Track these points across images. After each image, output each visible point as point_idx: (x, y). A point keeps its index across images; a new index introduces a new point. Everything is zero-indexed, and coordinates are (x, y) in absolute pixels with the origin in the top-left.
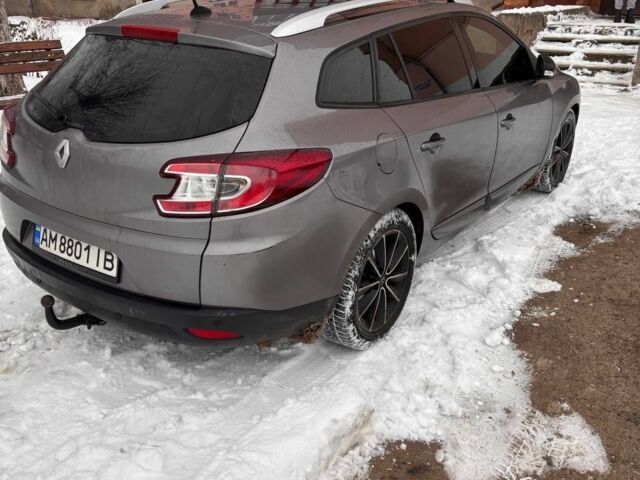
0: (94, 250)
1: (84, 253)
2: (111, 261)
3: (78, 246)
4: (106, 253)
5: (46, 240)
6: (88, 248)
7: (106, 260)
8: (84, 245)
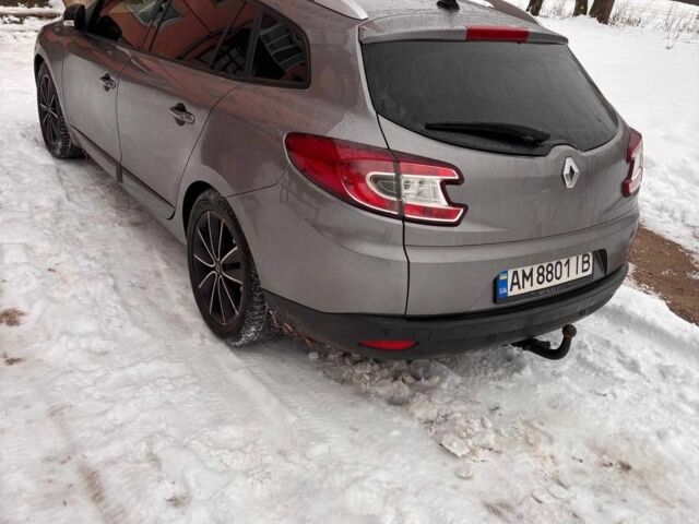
0: (573, 260)
1: (565, 269)
2: (588, 262)
3: (559, 266)
4: (584, 257)
5: (518, 283)
6: (568, 262)
7: (584, 262)
8: (564, 261)
